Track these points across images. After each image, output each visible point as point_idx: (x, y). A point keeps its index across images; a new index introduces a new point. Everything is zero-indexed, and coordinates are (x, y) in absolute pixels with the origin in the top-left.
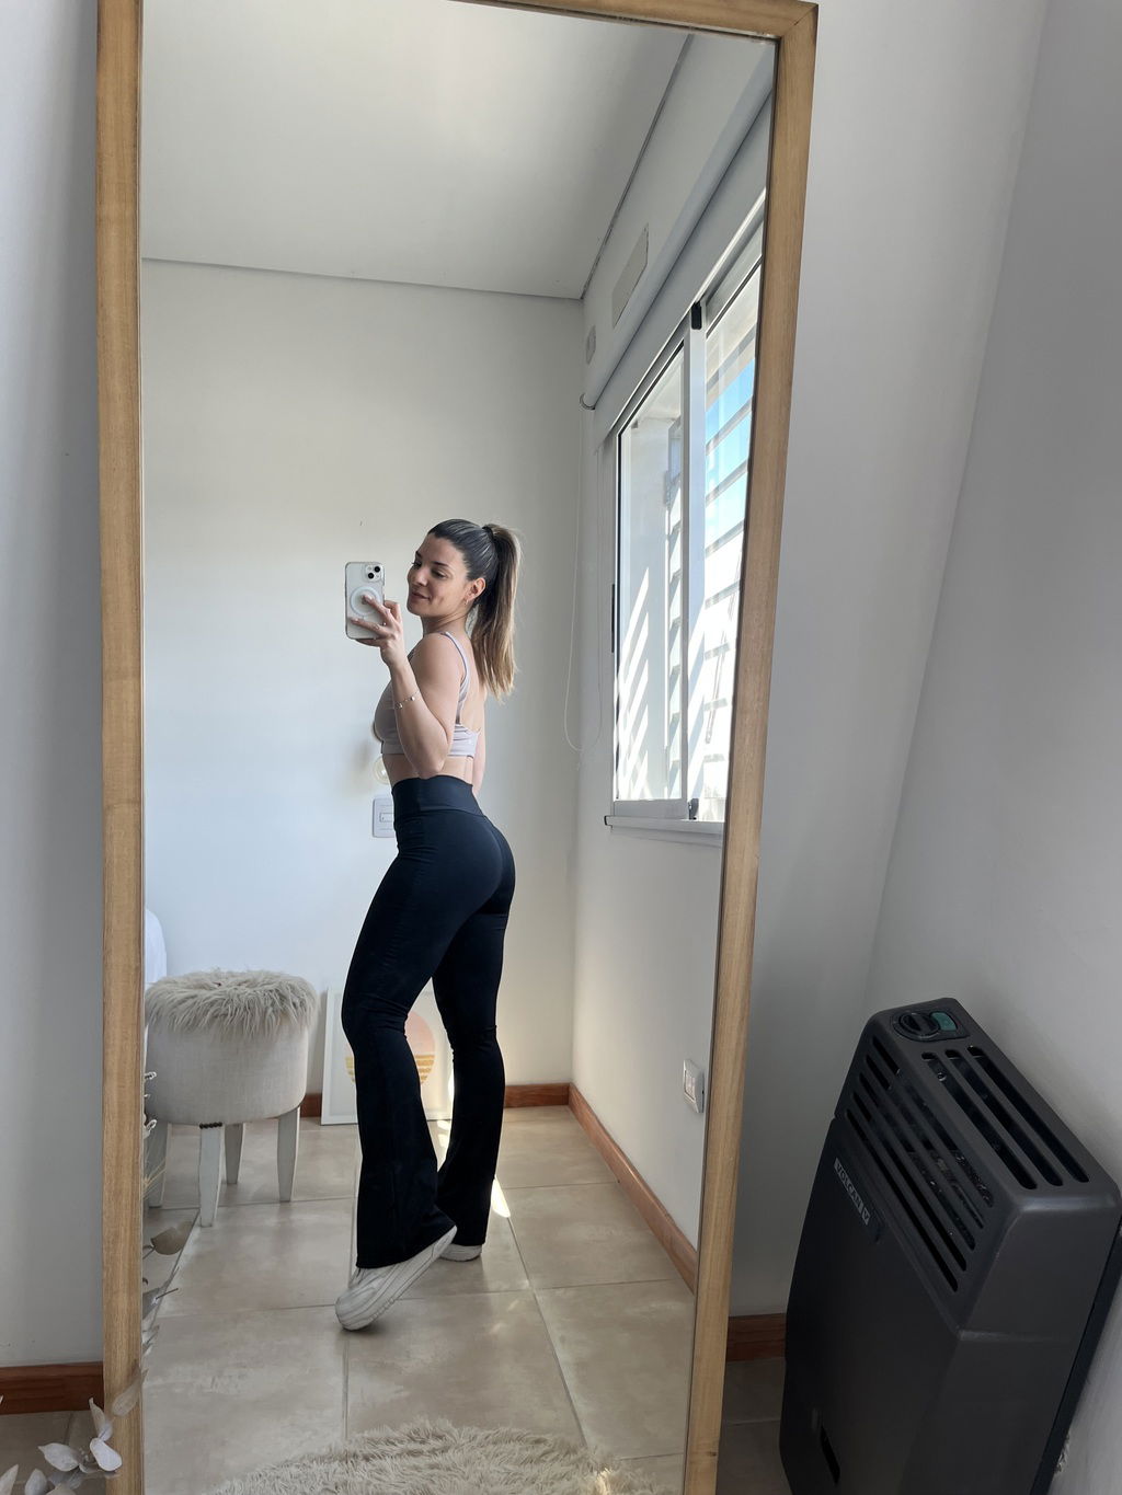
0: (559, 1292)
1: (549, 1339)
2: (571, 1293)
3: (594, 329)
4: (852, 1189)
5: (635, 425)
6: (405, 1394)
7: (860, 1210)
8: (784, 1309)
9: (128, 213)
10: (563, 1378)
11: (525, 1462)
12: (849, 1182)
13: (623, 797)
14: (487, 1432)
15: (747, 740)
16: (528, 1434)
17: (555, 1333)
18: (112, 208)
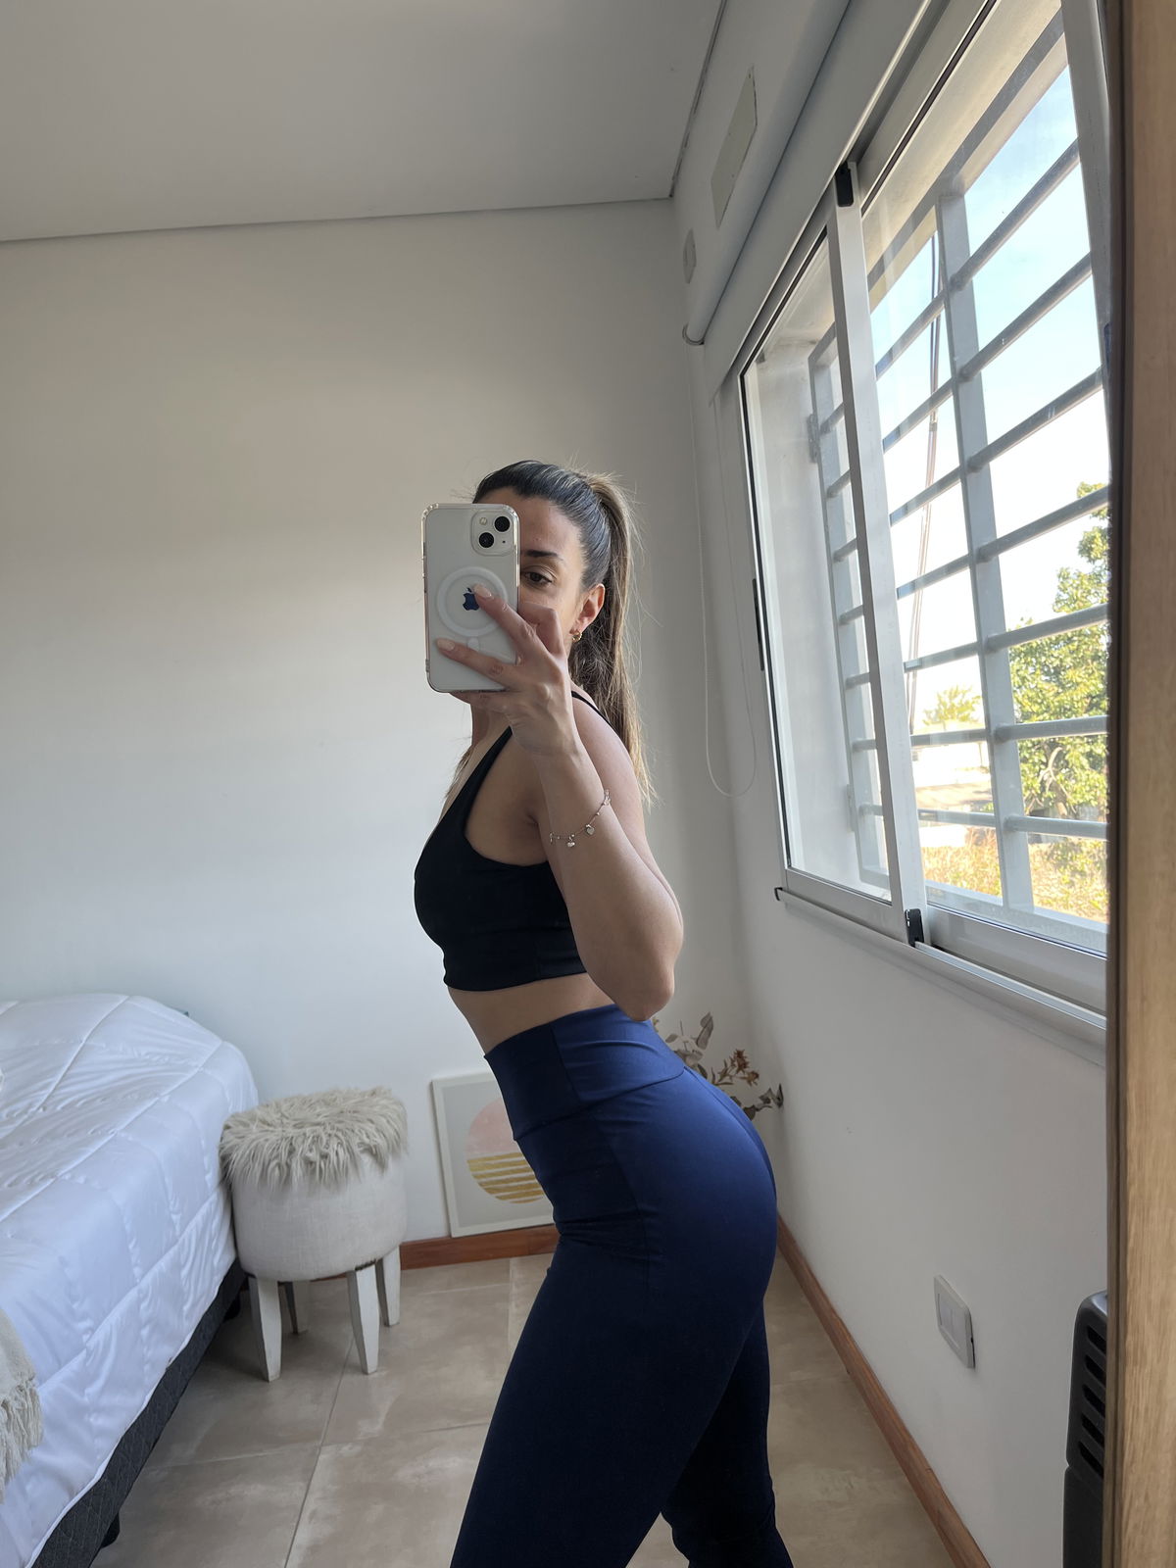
3: (691, 233)
5: (762, 359)
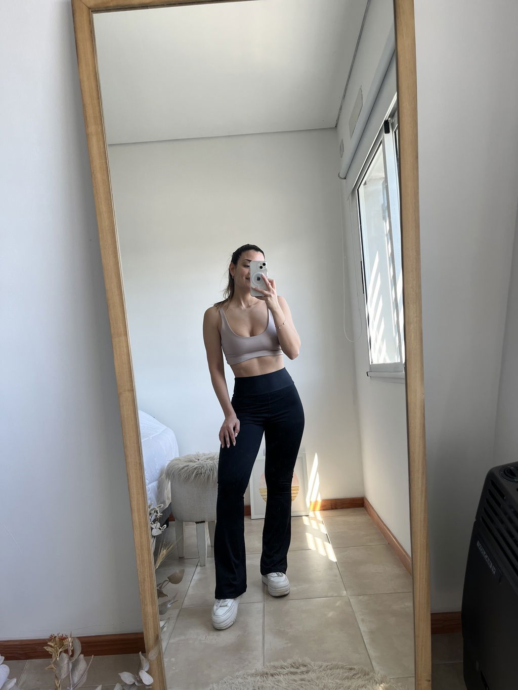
0: (361, 597)
1: (356, 621)
2: (366, 598)
3: (342, 140)
4: (486, 556)
5: (365, 184)
6: (289, 645)
7: (491, 567)
8: (460, 610)
9: (99, 130)
10: (363, 639)
11: (345, 679)
12: (485, 553)
13: (375, 362)
14: (328, 664)
15: (413, 337)
16: (346, 665)
17: (359, 618)
18: (92, 129)
